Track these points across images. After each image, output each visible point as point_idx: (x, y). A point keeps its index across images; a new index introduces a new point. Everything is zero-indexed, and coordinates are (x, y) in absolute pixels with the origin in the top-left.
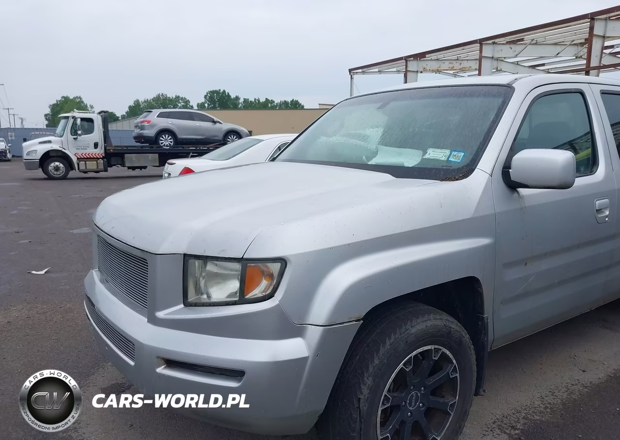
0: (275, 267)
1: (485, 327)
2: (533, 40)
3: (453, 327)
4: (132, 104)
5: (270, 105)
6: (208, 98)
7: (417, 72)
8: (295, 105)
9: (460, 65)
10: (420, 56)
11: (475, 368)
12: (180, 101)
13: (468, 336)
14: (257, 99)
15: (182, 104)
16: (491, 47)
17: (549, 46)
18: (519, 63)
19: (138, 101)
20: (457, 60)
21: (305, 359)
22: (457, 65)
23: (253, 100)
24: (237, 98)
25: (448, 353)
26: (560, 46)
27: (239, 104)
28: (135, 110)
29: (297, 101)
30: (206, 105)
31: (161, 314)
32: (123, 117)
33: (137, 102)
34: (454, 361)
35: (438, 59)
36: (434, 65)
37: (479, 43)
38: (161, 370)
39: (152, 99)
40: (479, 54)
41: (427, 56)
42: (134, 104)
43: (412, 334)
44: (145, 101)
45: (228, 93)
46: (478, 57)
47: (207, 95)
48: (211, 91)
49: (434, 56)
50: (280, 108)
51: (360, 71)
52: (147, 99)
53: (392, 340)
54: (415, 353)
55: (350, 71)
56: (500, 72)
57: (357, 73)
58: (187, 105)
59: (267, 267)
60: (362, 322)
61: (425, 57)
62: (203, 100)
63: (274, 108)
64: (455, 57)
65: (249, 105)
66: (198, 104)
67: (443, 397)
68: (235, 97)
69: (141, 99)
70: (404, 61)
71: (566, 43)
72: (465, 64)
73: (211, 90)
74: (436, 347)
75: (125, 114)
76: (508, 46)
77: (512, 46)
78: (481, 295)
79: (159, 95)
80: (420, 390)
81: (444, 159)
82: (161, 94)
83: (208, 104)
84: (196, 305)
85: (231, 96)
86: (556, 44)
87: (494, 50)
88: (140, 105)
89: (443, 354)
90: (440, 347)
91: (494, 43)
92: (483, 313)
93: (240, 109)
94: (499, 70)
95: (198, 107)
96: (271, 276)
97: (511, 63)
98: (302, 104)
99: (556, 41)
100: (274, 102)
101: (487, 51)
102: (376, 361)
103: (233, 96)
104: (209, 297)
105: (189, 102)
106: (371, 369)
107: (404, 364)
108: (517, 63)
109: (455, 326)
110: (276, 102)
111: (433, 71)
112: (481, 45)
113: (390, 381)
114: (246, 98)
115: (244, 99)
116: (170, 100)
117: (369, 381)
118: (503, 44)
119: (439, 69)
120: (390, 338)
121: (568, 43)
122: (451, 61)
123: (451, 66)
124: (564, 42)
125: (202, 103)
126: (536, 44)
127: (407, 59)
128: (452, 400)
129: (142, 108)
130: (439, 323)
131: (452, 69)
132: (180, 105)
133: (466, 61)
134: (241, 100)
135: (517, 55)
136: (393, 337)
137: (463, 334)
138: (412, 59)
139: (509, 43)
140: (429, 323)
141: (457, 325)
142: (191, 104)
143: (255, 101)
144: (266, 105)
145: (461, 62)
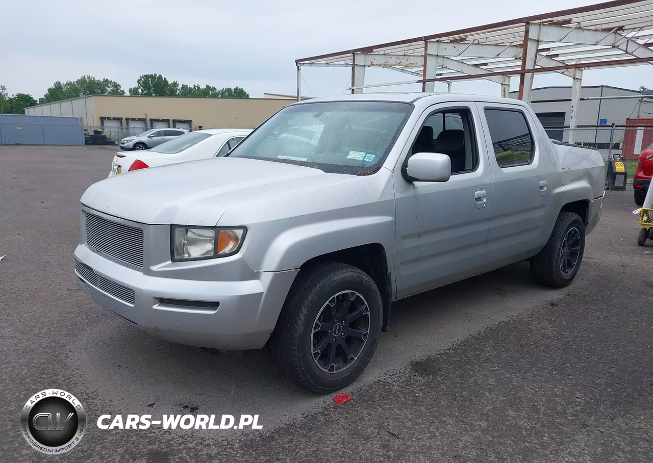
0: (239, 233)
1: (389, 280)
2: (475, 40)
3: (364, 278)
4: (52, 86)
5: (211, 93)
6: (141, 82)
7: (365, 66)
8: (240, 94)
9: (407, 60)
10: (368, 50)
11: (381, 309)
12: (110, 85)
13: (376, 285)
14: (197, 85)
15: (112, 88)
16: (436, 44)
17: (490, 46)
18: (463, 61)
19: (59, 83)
20: (404, 55)
21: (261, 294)
22: (404, 61)
23: (193, 87)
24: (175, 84)
25: (361, 296)
26: (500, 47)
27: (177, 90)
28: (56, 94)
29: (242, 89)
30: (140, 91)
31: (155, 268)
32: (42, 101)
33: (58, 86)
34: (366, 303)
35: (385, 54)
36: (382, 60)
37: (425, 41)
38: (156, 307)
39: (76, 82)
40: (424, 50)
41: (374, 50)
42: (55, 86)
43: (335, 281)
44: (68, 84)
45: (165, 79)
46: (423, 54)
47: (141, 80)
48: (145, 76)
49: (382, 51)
50: (223, 97)
51: (307, 62)
52: (71, 82)
53: (321, 284)
54: (337, 295)
55: (297, 62)
56: (446, 69)
57: (303, 64)
58: (117, 89)
59: (233, 232)
60: (299, 269)
61: (373, 52)
62: (136, 85)
63: (215, 96)
64: (403, 53)
65: (188, 93)
66: (130, 89)
67: (359, 329)
68: (172, 83)
69: (63, 82)
70: (352, 55)
71: (506, 44)
72: (412, 60)
73: (146, 74)
74: (352, 291)
75: (43, 97)
76: (452, 45)
77: (454, 45)
78: (384, 257)
79: (84, 78)
80: (342, 323)
81: (361, 159)
82: (86, 77)
83: (142, 90)
84: (181, 260)
85: (168, 82)
86: (496, 45)
87: (438, 49)
88: (62, 89)
89: (358, 297)
90: (356, 292)
91: (438, 41)
92: (387, 271)
93: (178, 96)
94: (445, 68)
95: (130, 93)
96: (236, 239)
97: (456, 61)
98: (247, 93)
99: (497, 42)
100: (215, 89)
101: (433, 48)
102: (310, 298)
103: (170, 81)
104: (189, 255)
105: (120, 87)
106: (306, 303)
107: (329, 302)
108: (462, 62)
109: (365, 277)
110: (218, 89)
111: (380, 66)
112: (426, 42)
113: (320, 312)
114: (185, 84)
115: (183, 85)
116: (98, 84)
117: (305, 311)
118: (447, 43)
119: (387, 64)
120: (319, 283)
121: (508, 44)
122: (399, 57)
123: (398, 61)
124: (504, 43)
125: (135, 88)
126: (478, 44)
127: (354, 52)
128: (365, 331)
129: (64, 92)
130: (355, 274)
131: (399, 64)
132: (109, 89)
133: (413, 57)
134: (180, 87)
135: (460, 54)
136: (321, 282)
137: (372, 283)
138: (360, 53)
139: (452, 41)
140: (347, 274)
141: (367, 277)
142: (122, 89)
143: (194, 88)
144: (207, 93)
145: (408, 57)
